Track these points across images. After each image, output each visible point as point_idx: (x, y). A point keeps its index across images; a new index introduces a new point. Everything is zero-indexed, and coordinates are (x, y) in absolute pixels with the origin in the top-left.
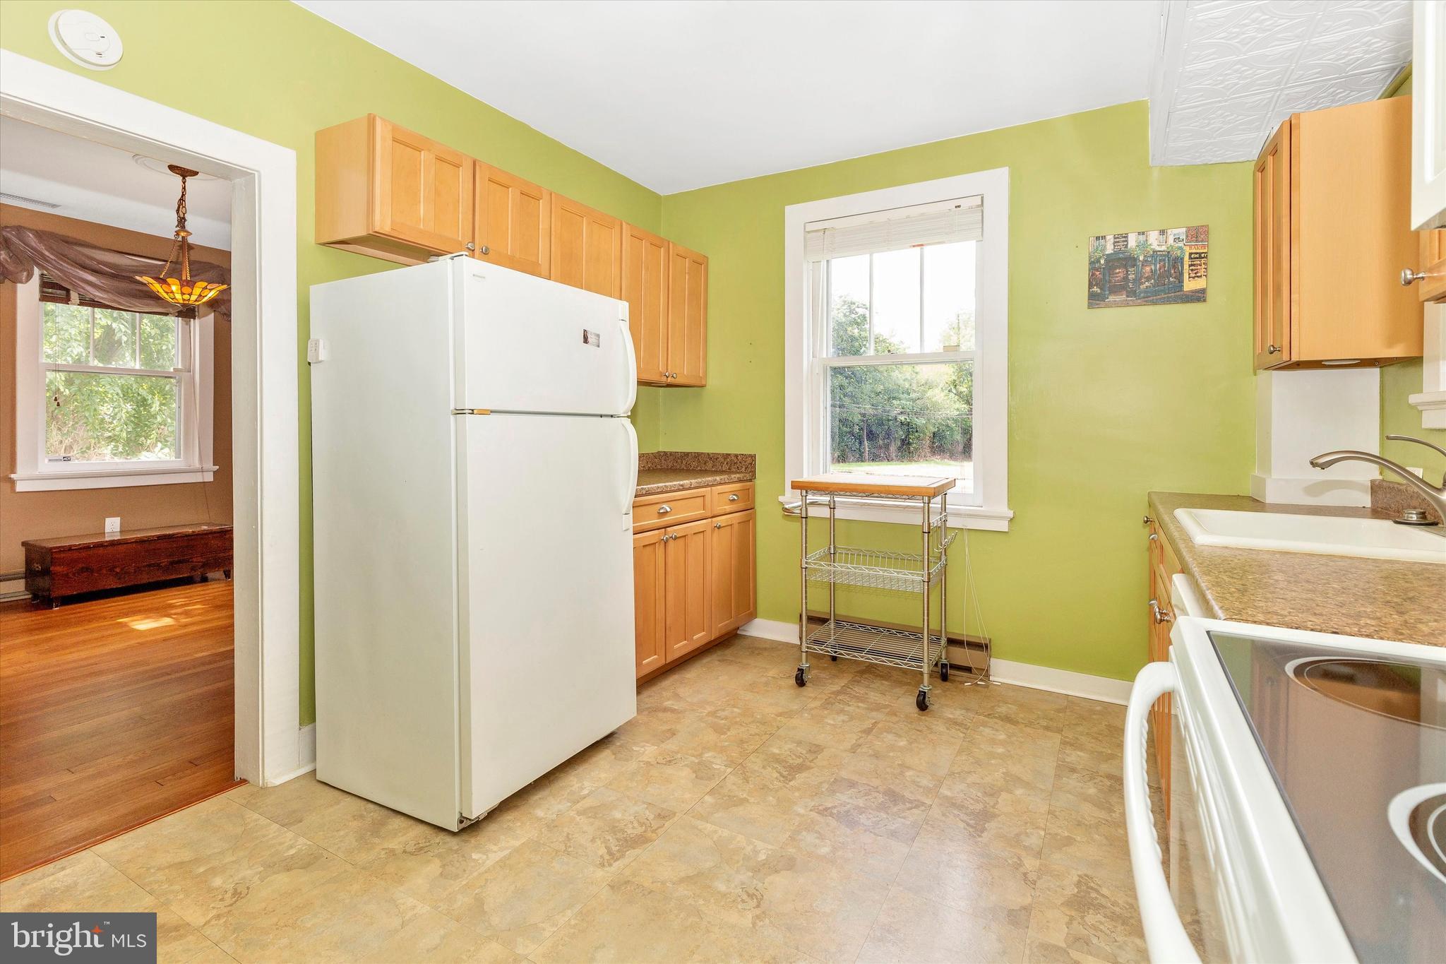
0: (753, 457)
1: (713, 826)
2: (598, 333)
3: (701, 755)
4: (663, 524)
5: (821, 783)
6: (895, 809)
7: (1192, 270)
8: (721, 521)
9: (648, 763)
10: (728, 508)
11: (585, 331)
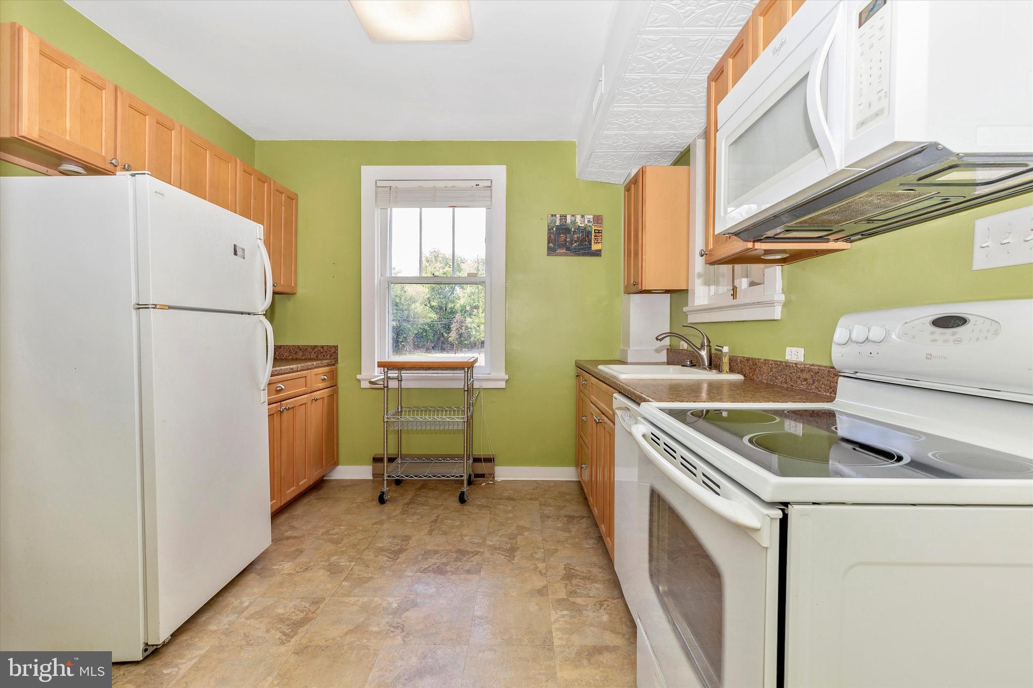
0: (336, 347)
1: (355, 598)
2: (243, 248)
3: (328, 559)
4: (279, 399)
5: (417, 556)
6: (465, 559)
7: (595, 239)
8: (317, 395)
9: (289, 574)
10: (321, 385)
11: (235, 245)
